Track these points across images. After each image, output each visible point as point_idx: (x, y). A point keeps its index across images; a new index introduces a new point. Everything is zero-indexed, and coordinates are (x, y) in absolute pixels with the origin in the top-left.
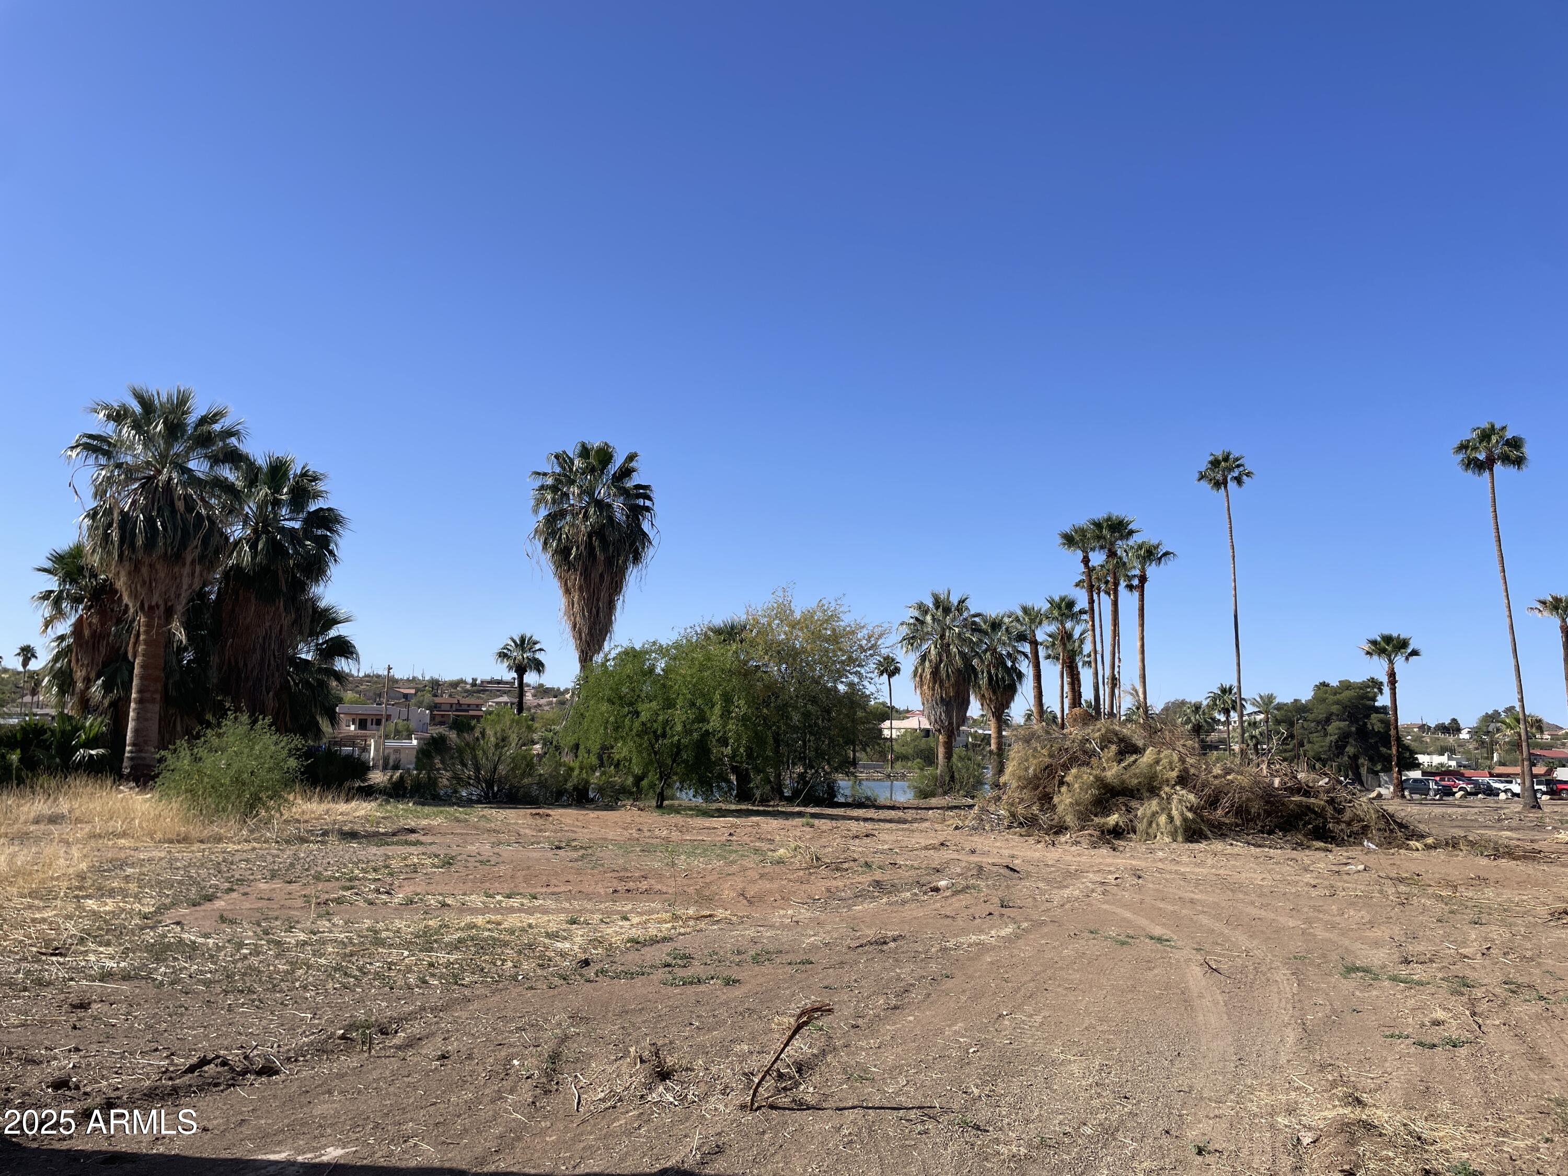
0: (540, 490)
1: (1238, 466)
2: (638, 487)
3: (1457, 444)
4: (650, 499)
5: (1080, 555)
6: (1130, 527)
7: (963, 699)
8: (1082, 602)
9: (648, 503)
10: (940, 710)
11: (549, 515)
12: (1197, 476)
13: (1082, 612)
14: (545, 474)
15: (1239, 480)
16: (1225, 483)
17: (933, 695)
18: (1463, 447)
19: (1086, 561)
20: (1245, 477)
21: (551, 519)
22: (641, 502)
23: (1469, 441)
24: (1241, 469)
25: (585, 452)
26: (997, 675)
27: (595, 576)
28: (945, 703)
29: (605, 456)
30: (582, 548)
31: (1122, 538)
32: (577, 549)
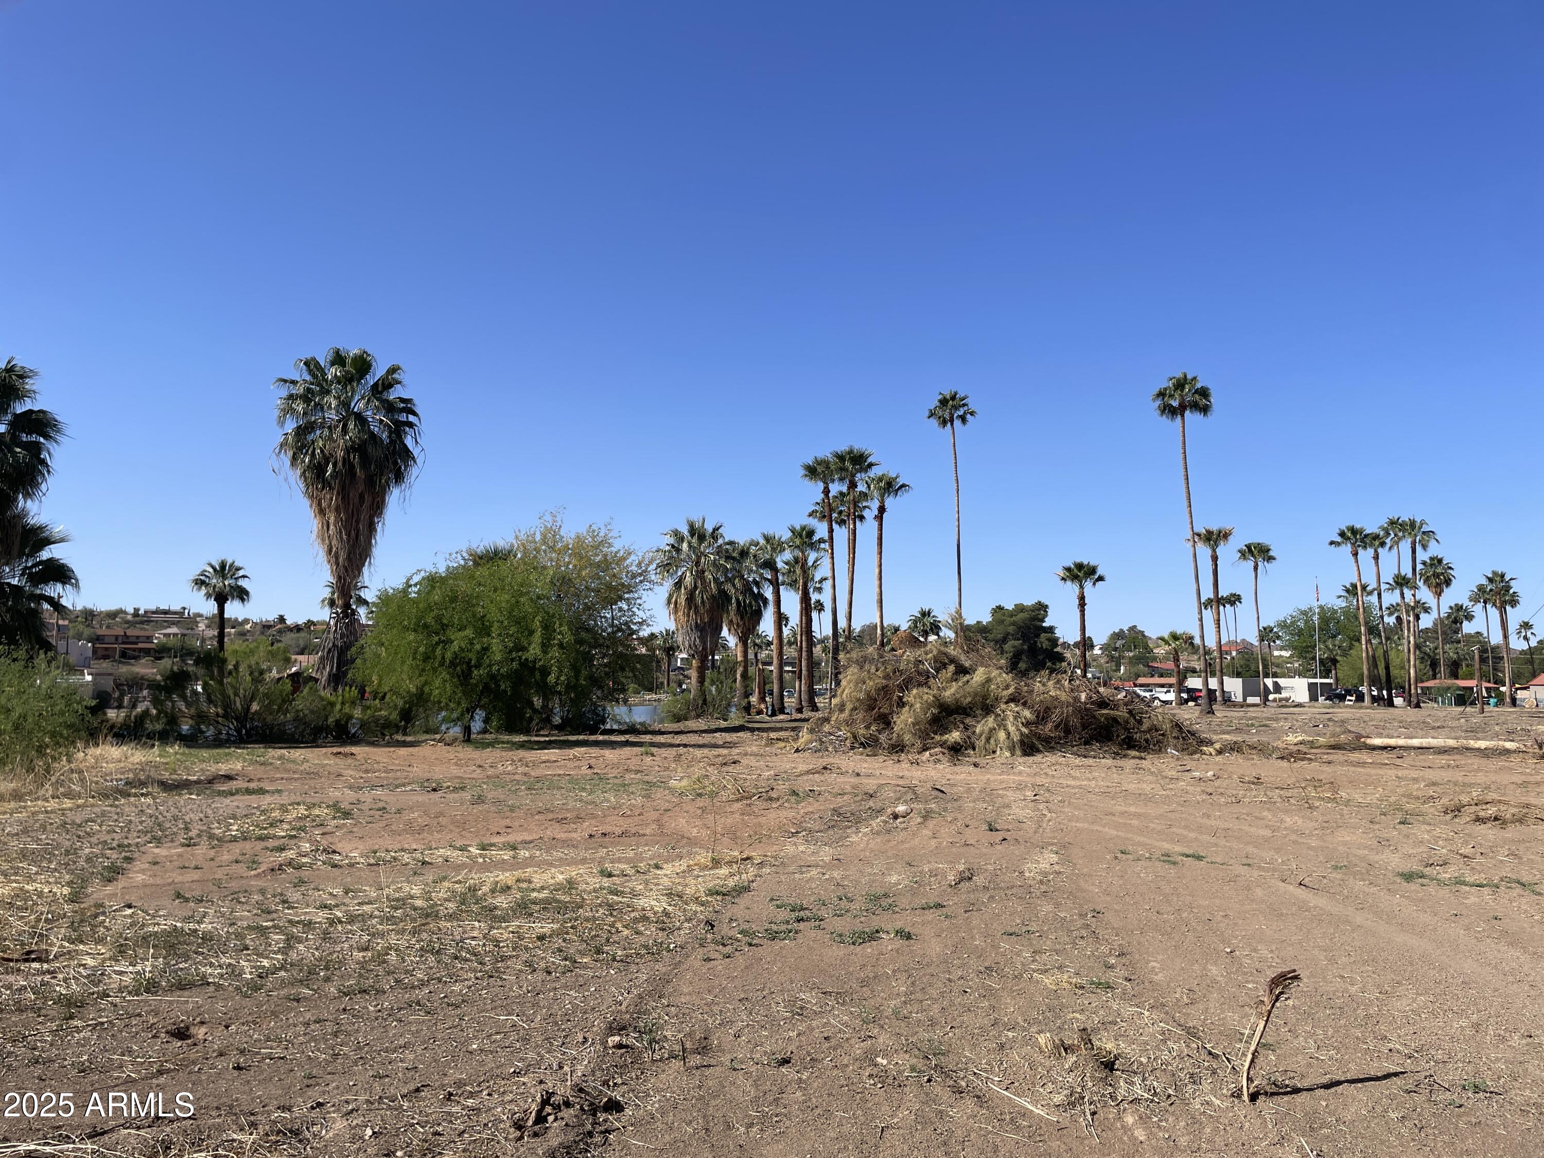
0: (288, 399)
1: (964, 405)
2: (403, 400)
3: (1156, 391)
4: (414, 413)
5: (821, 486)
6: (869, 460)
7: (717, 624)
8: (821, 530)
9: (411, 418)
10: (695, 636)
11: (299, 427)
12: (927, 414)
13: (821, 541)
14: (294, 382)
15: (963, 419)
16: (952, 421)
17: (688, 621)
18: (1161, 394)
19: (826, 492)
20: (968, 416)
21: (302, 432)
22: (403, 417)
23: (1165, 389)
24: (966, 408)
25: (338, 359)
26: (744, 601)
27: (354, 495)
28: (700, 628)
29: (363, 365)
30: (340, 464)
31: (860, 471)
32: (335, 465)
